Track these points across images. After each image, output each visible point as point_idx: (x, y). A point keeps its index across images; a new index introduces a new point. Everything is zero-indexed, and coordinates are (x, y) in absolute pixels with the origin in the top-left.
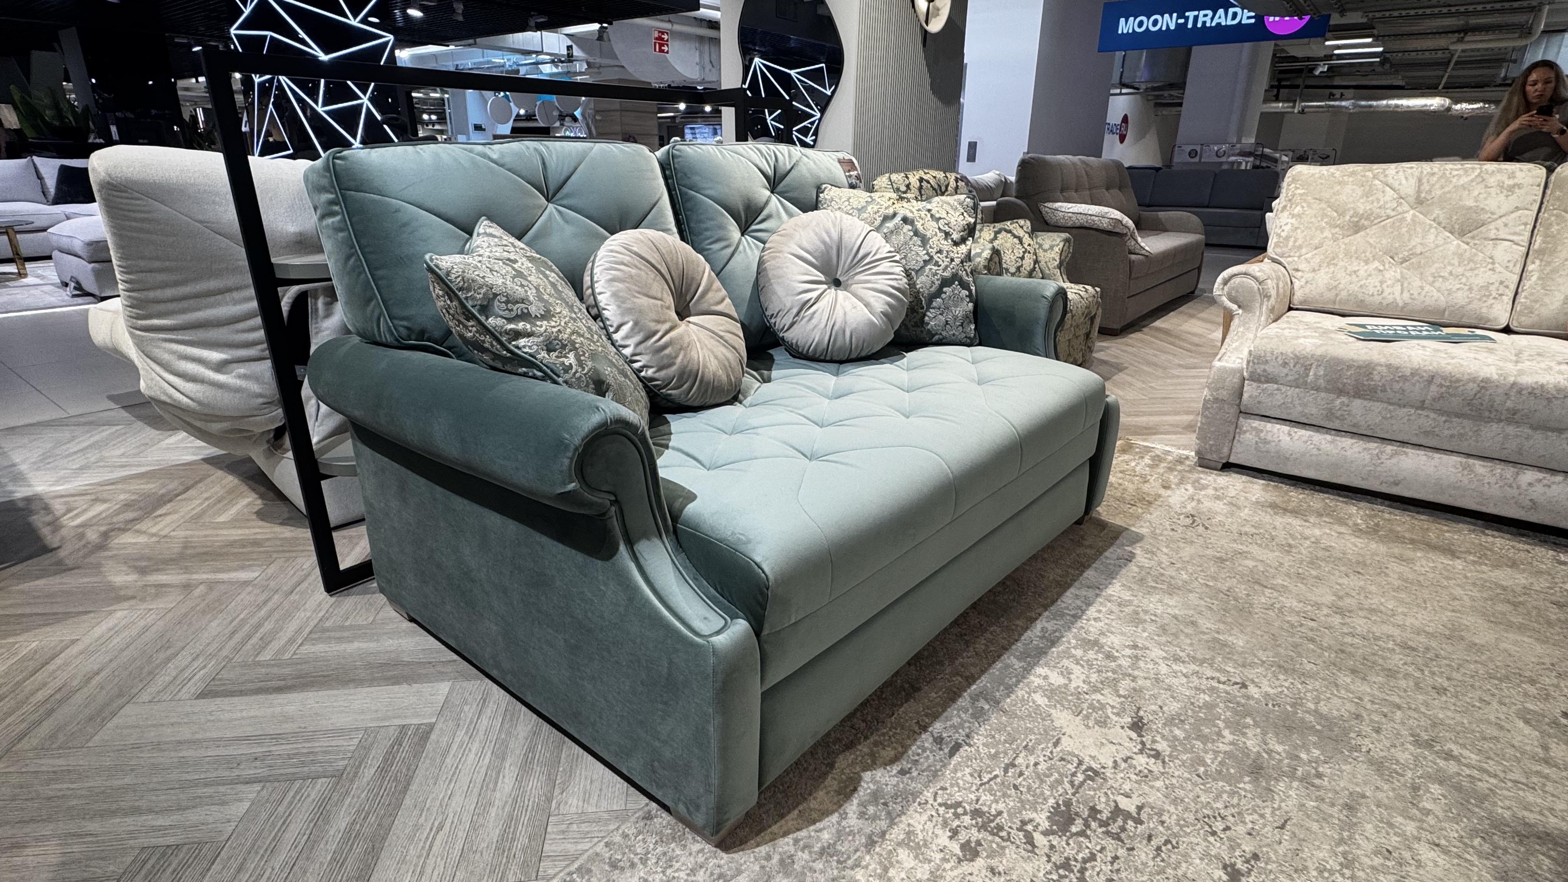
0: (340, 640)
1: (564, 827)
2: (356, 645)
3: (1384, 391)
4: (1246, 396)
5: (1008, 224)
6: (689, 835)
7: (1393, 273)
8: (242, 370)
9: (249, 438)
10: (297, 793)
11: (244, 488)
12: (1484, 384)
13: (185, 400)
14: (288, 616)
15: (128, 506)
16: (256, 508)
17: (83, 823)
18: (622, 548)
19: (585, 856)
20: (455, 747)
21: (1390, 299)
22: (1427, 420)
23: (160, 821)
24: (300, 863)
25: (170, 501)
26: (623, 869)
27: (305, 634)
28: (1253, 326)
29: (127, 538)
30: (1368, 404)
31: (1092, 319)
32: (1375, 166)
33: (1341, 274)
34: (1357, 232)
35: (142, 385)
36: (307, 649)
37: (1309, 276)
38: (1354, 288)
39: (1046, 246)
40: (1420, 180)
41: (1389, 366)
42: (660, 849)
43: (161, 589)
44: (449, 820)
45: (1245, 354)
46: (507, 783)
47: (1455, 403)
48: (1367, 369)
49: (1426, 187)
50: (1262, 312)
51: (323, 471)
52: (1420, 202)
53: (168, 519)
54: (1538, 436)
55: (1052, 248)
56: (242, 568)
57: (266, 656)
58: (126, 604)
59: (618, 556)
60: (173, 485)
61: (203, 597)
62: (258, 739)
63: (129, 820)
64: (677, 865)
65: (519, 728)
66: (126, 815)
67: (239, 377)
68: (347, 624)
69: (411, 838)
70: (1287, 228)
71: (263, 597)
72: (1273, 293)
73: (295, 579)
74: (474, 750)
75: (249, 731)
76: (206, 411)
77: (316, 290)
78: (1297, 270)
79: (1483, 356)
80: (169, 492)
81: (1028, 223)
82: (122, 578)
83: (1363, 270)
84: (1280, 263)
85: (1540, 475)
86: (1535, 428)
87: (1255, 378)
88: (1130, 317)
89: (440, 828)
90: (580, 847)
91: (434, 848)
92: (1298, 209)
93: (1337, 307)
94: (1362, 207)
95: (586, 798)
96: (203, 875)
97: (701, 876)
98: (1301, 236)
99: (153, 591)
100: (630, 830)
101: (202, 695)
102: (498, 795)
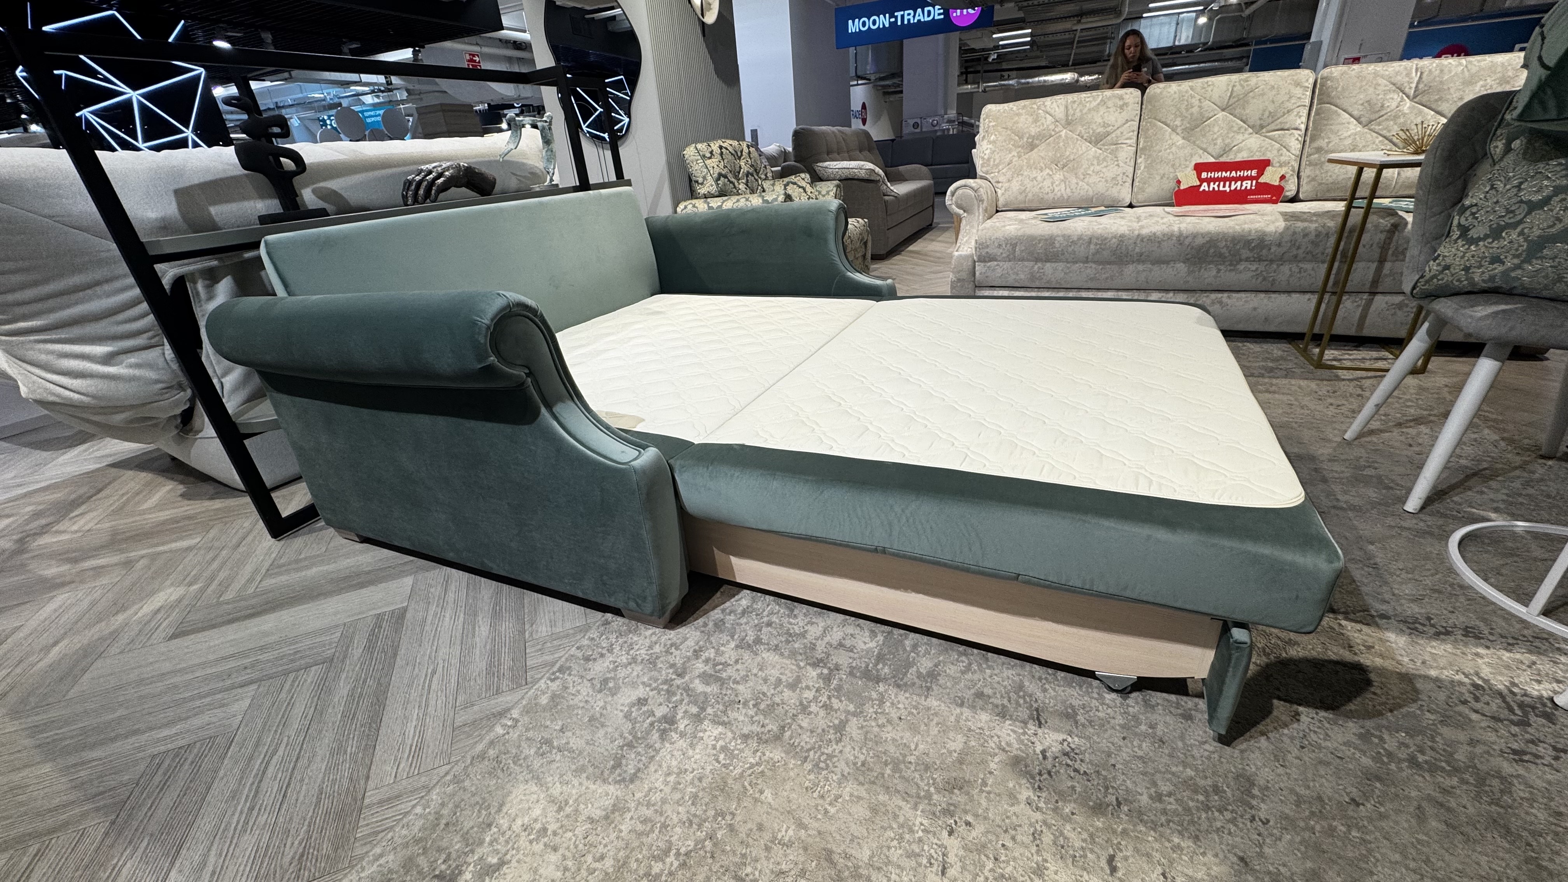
0: (298, 570)
1: (539, 647)
2: (314, 570)
3: (1063, 254)
4: (977, 274)
5: (792, 178)
6: (641, 626)
7: (1058, 176)
8: (132, 359)
9: (155, 425)
10: (293, 681)
11: (161, 479)
12: (1122, 238)
13: (76, 396)
14: (241, 563)
15: (37, 515)
16: (179, 492)
17: (83, 754)
18: (543, 410)
19: (563, 659)
20: (430, 618)
21: (1059, 194)
22: (1091, 269)
24: (314, 726)
25: (83, 503)
26: (595, 659)
27: (263, 571)
28: (975, 224)
29: (46, 540)
30: (1054, 265)
31: (865, 244)
32: (1038, 100)
33: (1027, 181)
34: (1032, 150)
35: (24, 391)
36: (270, 582)
37: (1006, 186)
38: (1036, 190)
39: (824, 192)
40: (1066, 107)
41: (1064, 236)
42: (621, 641)
43: (98, 571)
44: (440, 666)
45: (973, 245)
46: (483, 629)
47: (1106, 253)
48: (1050, 240)
49: (1071, 112)
50: (979, 214)
51: (243, 431)
52: (1069, 123)
53: (88, 517)
54: (1156, 268)
55: (828, 193)
56: (181, 538)
57: (229, 595)
58: (67, 588)
59: (541, 417)
60: (81, 491)
61: (147, 567)
62: (243, 654)
63: (131, 740)
64: (636, 647)
65: (483, 592)
66: (126, 737)
67: (131, 366)
68: (303, 556)
69: (410, 686)
70: (987, 152)
71: (211, 555)
72: (985, 197)
73: (240, 534)
74: (448, 615)
75: (232, 650)
76: (103, 404)
77: (192, 274)
78: (998, 182)
79: (1118, 221)
80: (80, 497)
81: (808, 176)
82: (52, 570)
83: (1040, 176)
84: (986, 179)
86: (1153, 264)
87: (982, 259)
88: (892, 244)
89: (434, 672)
90: (557, 655)
91: (433, 687)
92: (993, 137)
93: (1026, 206)
94: (1034, 131)
95: (553, 623)
96: (223, 758)
97: (657, 649)
98: (997, 157)
99: (91, 573)
100: (594, 634)
101: (174, 636)
102: (477, 639)
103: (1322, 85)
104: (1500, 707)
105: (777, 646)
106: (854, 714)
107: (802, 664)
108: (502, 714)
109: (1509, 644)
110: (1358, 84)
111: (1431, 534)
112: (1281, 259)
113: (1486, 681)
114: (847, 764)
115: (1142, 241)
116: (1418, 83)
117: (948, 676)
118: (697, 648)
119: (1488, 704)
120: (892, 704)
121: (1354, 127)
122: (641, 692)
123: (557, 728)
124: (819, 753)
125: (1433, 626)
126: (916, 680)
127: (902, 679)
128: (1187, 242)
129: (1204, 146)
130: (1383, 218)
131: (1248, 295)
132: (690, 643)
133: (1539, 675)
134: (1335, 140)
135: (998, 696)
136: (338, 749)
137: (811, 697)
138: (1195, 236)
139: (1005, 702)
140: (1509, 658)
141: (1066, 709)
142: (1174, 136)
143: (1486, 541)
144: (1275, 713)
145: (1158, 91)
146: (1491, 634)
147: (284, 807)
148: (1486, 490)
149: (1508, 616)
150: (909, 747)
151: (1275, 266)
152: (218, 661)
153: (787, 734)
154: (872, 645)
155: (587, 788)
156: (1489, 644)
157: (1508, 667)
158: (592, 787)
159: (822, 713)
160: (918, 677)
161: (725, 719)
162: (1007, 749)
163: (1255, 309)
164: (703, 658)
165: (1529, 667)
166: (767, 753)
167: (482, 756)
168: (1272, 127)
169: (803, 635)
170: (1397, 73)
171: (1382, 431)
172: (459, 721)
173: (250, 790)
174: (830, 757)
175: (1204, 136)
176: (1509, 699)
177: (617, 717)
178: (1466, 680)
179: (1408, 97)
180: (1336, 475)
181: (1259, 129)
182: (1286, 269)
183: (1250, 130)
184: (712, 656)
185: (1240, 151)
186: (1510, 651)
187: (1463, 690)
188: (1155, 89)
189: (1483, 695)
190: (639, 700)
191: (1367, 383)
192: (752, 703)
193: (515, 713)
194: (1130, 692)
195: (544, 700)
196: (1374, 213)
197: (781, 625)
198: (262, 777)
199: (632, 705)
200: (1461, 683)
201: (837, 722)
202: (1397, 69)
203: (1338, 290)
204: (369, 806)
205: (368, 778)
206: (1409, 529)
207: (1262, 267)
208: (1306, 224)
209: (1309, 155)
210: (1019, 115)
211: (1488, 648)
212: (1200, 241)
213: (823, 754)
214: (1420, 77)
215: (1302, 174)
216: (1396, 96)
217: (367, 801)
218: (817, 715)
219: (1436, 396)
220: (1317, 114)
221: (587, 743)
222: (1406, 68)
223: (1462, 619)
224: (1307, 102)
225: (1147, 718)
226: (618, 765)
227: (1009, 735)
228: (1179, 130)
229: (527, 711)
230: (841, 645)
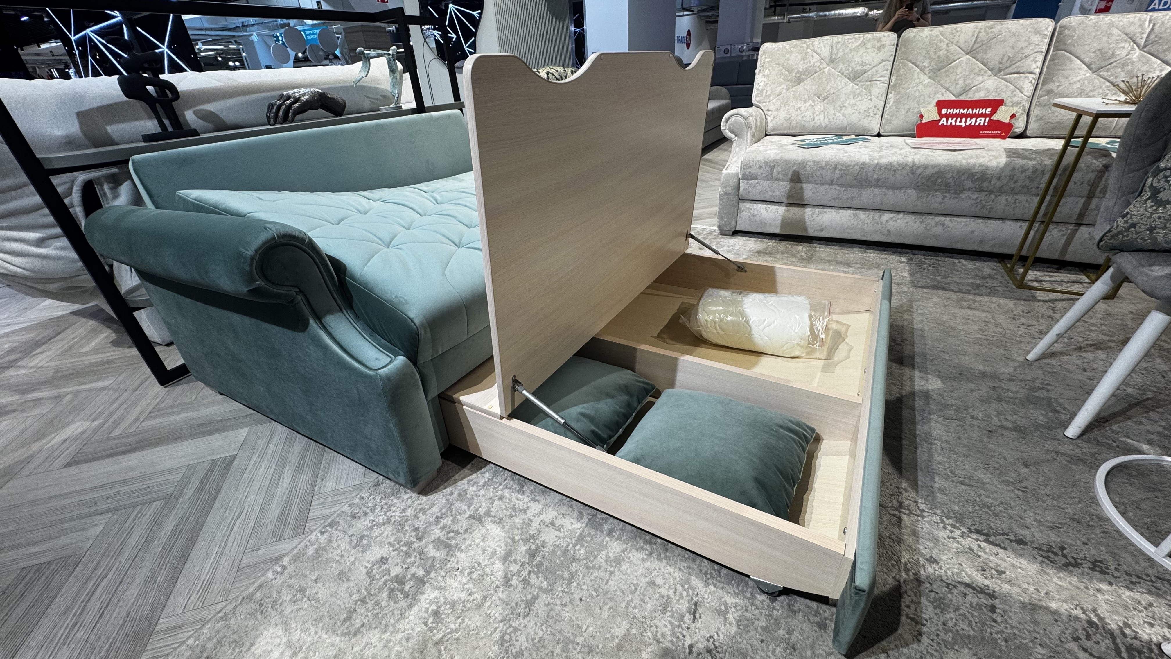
0: (172, 413)
1: (322, 500)
2: (183, 415)
3: (812, 177)
4: (741, 189)
6: (402, 490)
7: (819, 107)
8: (57, 243)
10: (138, 513)
11: (102, 327)
12: (863, 166)
13: (19, 270)
14: (135, 404)
15: (11, 351)
16: (111, 340)
18: (312, 322)
19: (336, 515)
20: (250, 467)
21: (818, 123)
22: (835, 191)
23: (36, 549)
24: (140, 555)
25: (44, 343)
26: (359, 517)
27: (146, 414)
28: (743, 146)
29: (11, 372)
32: (808, 40)
33: (792, 110)
34: (799, 84)
36: (148, 423)
37: (775, 113)
38: (799, 118)
40: (832, 47)
41: (814, 161)
42: (383, 502)
43: (37, 402)
44: (245, 511)
45: (739, 165)
46: (286, 481)
47: (848, 178)
48: (803, 165)
49: (835, 51)
50: (748, 137)
52: (832, 61)
53: (44, 356)
54: (890, 193)
56: (99, 379)
57: (117, 432)
58: (10, 416)
59: (310, 328)
60: (46, 333)
61: (71, 402)
62: (111, 485)
63: (12, 553)
64: (393, 509)
65: (295, 447)
66: (10, 550)
67: (57, 249)
68: (177, 403)
69: (218, 527)
70: (762, 84)
71: (116, 395)
72: (753, 125)
73: (138, 383)
74: (263, 466)
75: (104, 481)
77: (98, 178)
78: (768, 110)
79: (863, 150)
80: (43, 338)
82: (7, 399)
83: (803, 106)
84: (759, 107)
85: (892, 215)
86: (887, 189)
87: (746, 177)
89: (239, 517)
90: (333, 510)
91: (235, 529)
92: (768, 71)
93: (791, 131)
94: (802, 67)
95: (338, 481)
96: (69, 576)
97: (409, 512)
98: (769, 89)
99: (31, 404)
100: (365, 494)
101: (69, 465)
102: (279, 489)
103: (1060, 33)
104: (1108, 648)
105: (501, 519)
106: (546, 591)
107: (517, 538)
108: (277, 559)
109: (1132, 582)
110: (1094, 34)
111: (1083, 461)
112: (999, 191)
113: (1101, 619)
114: (527, 638)
115: (880, 169)
116: (1149, 34)
117: (631, 562)
118: (439, 514)
119: (1097, 643)
120: (578, 584)
121: (1084, 72)
122: (384, 551)
123: (314, 578)
124: (507, 626)
125: (1065, 556)
126: (603, 564)
127: (592, 561)
128: (918, 172)
129: (947, 85)
130: (1096, 158)
131: (968, 219)
132: (435, 509)
133: (1153, 618)
134: (1065, 83)
135: (667, 586)
136: (151, 579)
137: (515, 571)
138: (926, 167)
139: (671, 593)
140: (1129, 597)
141: (720, 606)
142: (922, 75)
143: (1134, 473)
144: (900, 631)
145: (912, 35)
146: (1116, 569)
147: (98, 625)
148: (1143, 420)
149: (1139, 553)
150: (581, 628)
151: (993, 196)
152: (91, 489)
153: (487, 604)
154: (579, 525)
155: (320, 637)
156: (1112, 580)
157: (1126, 607)
158: (324, 636)
159: (520, 586)
160: (606, 561)
161: (443, 584)
162: (661, 640)
163: (972, 232)
164: (441, 524)
165: (1145, 608)
166: (467, 620)
167: (250, 598)
168: (1009, 70)
169: (525, 511)
170: (1132, 24)
171: (1062, 354)
172: (245, 562)
173: (79, 607)
174: (516, 630)
175: (948, 76)
176: (1119, 641)
177: (360, 573)
178: (1083, 616)
179: (1138, 46)
180: (1011, 395)
181: (998, 71)
182: (1003, 200)
183: (990, 73)
184: (449, 524)
185: (978, 91)
186: (1131, 590)
187: (1078, 626)
188: (910, 33)
189: (1095, 634)
190: (382, 558)
191: (1059, 305)
192: (468, 571)
193: (286, 561)
194: (779, 596)
195: (311, 551)
196: (1089, 153)
197: (510, 500)
198: (92, 596)
199: (374, 564)
200: (1077, 618)
201: (529, 597)
202: (1131, 20)
203: (1046, 220)
204: (159, 632)
205: (164, 606)
206: (1065, 454)
207: (982, 196)
208: (1025, 161)
209: (1040, 96)
210: (790, 53)
211: (1111, 584)
212: (929, 172)
213: (510, 626)
214: (1153, 29)
215: (1031, 113)
216: (1127, 45)
217: (158, 627)
218: (515, 588)
219: (1119, 322)
220: (1052, 59)
221: (332, 595)
222: (1140, 20)
223: (1093, 551)
224: (1044, 49)
225: (787, 623)
226: (349, 618)
227: (666, 626)
228: (927, 71)
229: (295, 559)
230: (552, 523)
